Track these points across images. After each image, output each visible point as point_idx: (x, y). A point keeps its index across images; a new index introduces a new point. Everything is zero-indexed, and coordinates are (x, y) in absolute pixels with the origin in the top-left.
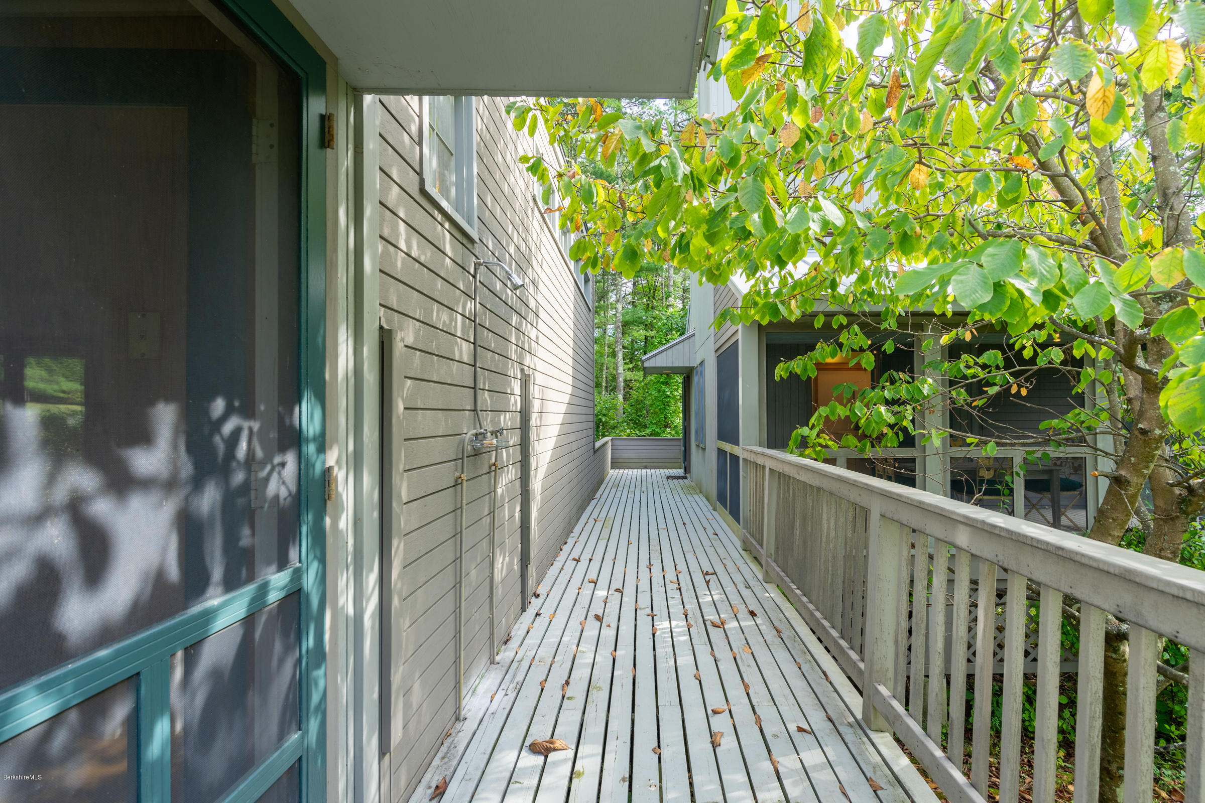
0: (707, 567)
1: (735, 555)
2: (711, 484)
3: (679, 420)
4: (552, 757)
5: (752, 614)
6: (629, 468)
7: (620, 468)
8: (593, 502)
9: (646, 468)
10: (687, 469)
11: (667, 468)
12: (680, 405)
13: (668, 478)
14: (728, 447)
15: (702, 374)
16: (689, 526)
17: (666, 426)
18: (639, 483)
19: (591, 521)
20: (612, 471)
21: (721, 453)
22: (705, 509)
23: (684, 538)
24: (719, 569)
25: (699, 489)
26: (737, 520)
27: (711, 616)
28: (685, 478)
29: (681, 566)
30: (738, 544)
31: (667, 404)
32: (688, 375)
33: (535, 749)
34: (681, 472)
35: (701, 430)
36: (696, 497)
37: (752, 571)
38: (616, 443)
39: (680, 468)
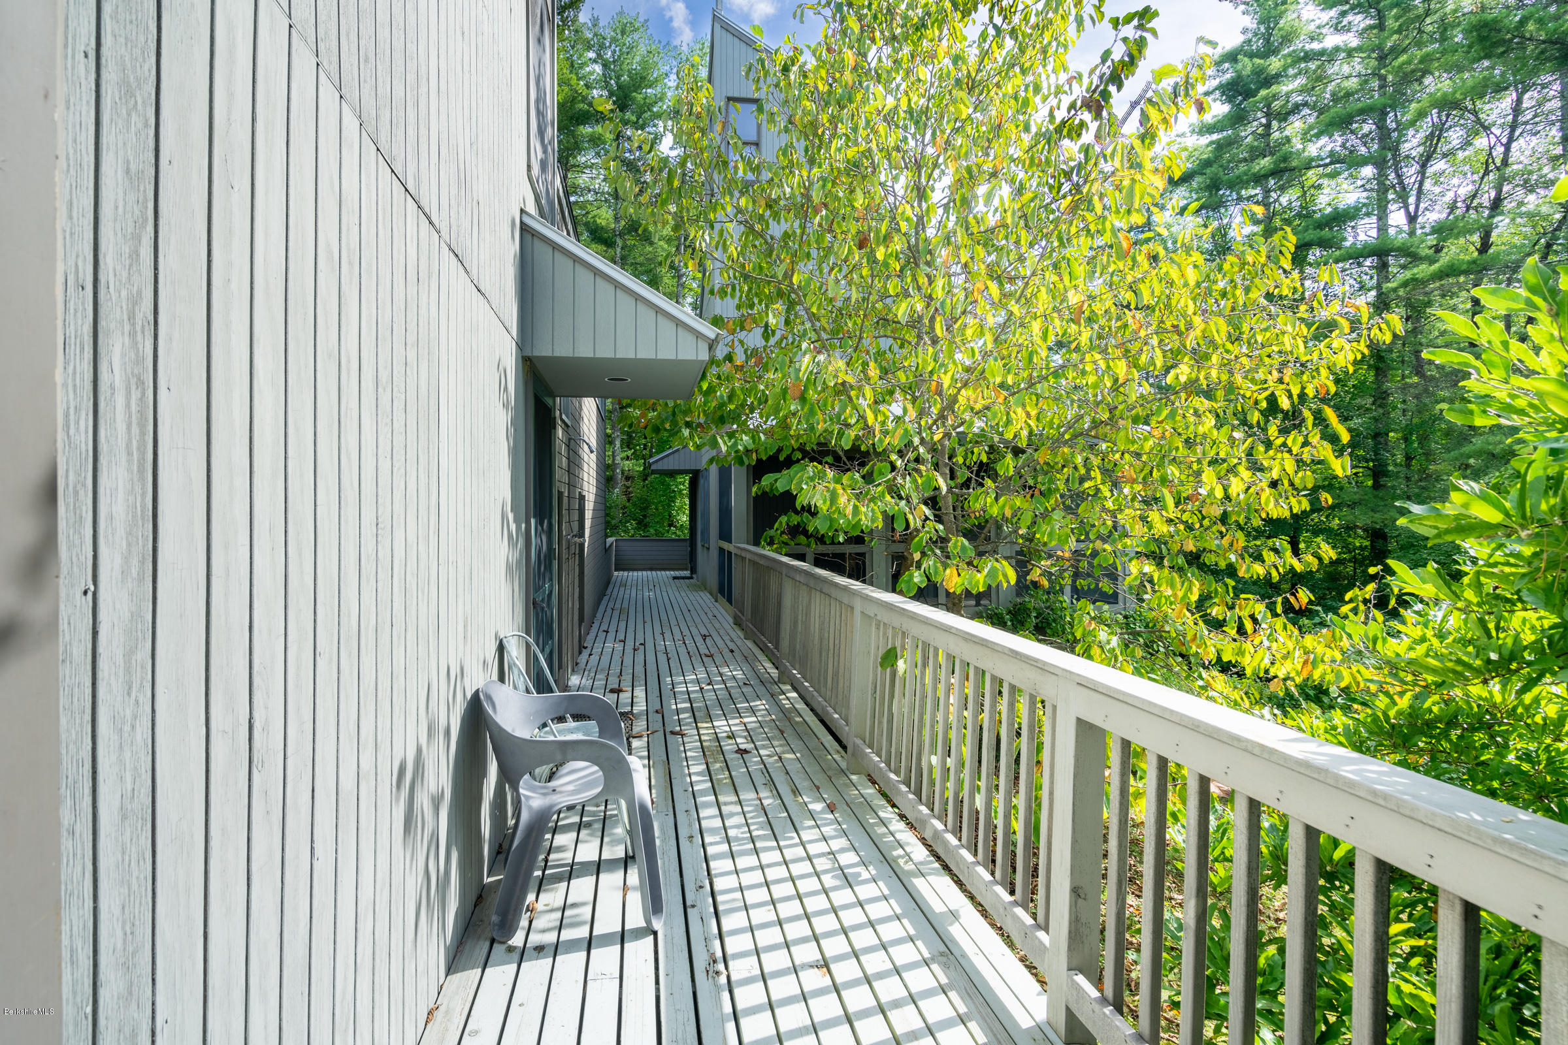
0: (704, 632)
1: (727, 627)
2: (713, 579)
3: (684, 519)
4: (621, 695)
5: (732, 651)
6: (633, 570)
7: (624, 570)
8: (606, 598)
9: (651, 569)
10: (693, 570)
11: (673, 570)
12: (687, 501)
13: (675, 578)
14: (725, 545)
15: (707, 479)
16: (693, 612)
17: (670, 525)
18: (645, 582)
19: (609, 611)
20: (616, 573)
21: (721, 550)
22: (708, 601)
23: (688, 619)
24: (714, 634)
25: (703, 586)
26: (731, 603)
27: (704, 651)
28: (691, 578)
29: (686, 632)
30: (731, 620)
31: (672, 500)
32: (696, 477)
33: (612, 691)
34: (687, 573)
35: (706, 531)
36: (702, 594)
37: (737, 634)
38: (620, 544)
39: (686, 569)
